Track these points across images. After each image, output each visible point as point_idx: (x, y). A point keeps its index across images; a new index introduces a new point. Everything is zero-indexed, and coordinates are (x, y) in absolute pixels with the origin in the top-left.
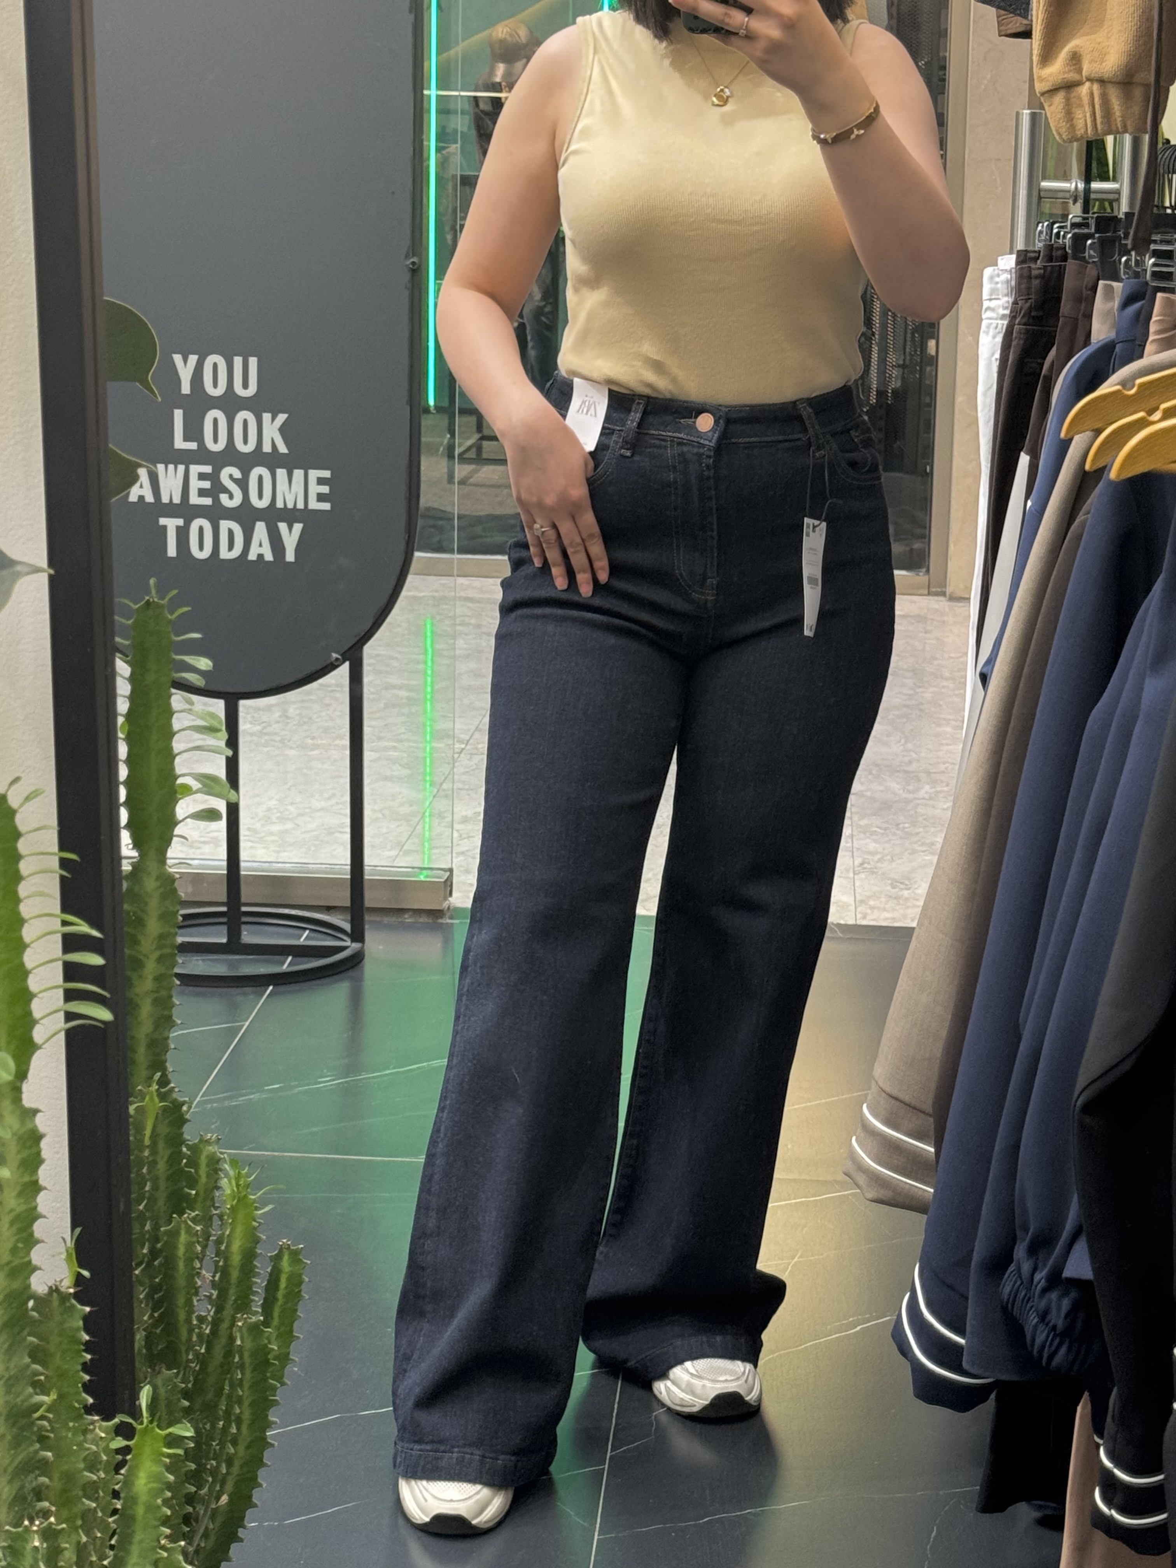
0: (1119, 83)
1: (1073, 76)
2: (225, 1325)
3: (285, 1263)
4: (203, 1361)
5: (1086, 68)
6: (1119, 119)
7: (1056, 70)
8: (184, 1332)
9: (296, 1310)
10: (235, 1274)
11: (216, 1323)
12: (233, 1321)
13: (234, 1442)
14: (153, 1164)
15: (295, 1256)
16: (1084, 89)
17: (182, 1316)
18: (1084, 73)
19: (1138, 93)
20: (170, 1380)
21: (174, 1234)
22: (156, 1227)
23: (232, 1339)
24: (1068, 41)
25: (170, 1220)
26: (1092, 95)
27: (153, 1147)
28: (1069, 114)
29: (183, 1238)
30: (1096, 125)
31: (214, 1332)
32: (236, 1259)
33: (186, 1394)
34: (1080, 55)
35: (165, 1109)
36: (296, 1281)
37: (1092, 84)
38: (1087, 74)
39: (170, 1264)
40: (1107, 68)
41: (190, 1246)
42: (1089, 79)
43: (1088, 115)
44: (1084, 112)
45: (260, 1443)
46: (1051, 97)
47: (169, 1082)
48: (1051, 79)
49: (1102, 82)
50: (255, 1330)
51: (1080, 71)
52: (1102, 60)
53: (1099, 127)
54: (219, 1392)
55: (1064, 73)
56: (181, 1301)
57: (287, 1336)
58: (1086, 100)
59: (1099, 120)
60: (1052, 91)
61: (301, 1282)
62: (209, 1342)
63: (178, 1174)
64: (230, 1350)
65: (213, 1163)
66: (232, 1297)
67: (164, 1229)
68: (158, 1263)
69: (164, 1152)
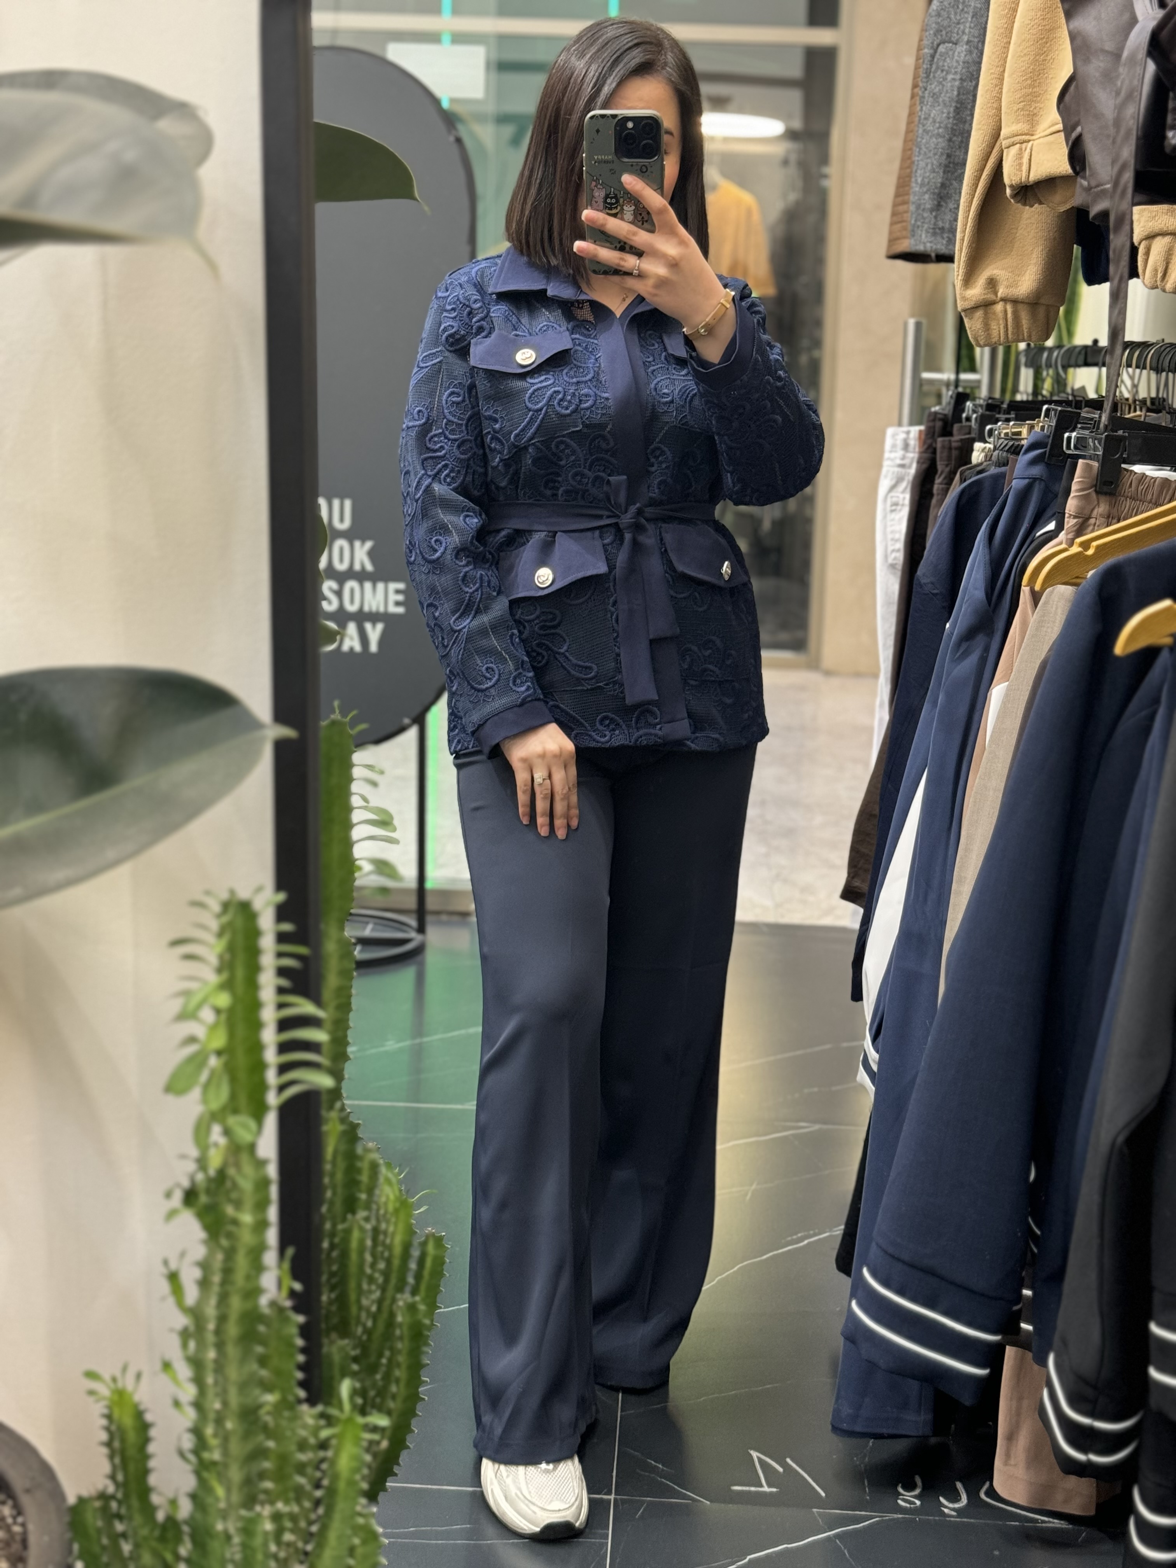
0: (1028, 303)
1: (991, 297)
2: (387, 1303)
3: (431, 1248)
4: (368, 1332)
5: (1002, 292)
6: (1025, 331)
7: (976, 292)
8: (354, 1310)
9: (439, 1286)
10: (396, 1262)
11: (380, 1302)
12: (394, 1300)
13: (394, 1397)
14: (332, 1175)
15: (439, 1241)
16: (999, 307)
17: (353, 1296)
18: (999, 295)
19: (1041, 311)
20: (342, 1349)
21: (348, 1232)
22: (334, 1225)
23: (392, 1315)
24: (987, 270)
25: (344, 1220)
26: (1006, 311)
27: (334, 1162)
28: (987, 326)
29: (356, 1235)
30: (1007, 334)
31: (379, 1309)
32: (398, 1250)
33: (355, 1360)
34: (996, 281)
35: (344, 1133)
36: (439, 1262)
37: (1006, 303)
38: (1003, 295)
39: (345, 1254)
40: (1021, 292)
41: (362, 1242)
42: (1004, 300)
43: (1002, 327)
44: (999, 324)
45: (413, 1398)
46: (972, 313)
47: (346, 1110)
48: (974, 299)
49: (1015, 302)
50: (412, 1308)
51: (996, 293)
52: (1016, 286)
53: (1010, 336)
54: (380, 1355)
55: (984, 294)
56: (352, 1284)
57: (432, 1306)
58: (1001, 315)
59: (1010, 333)
60: (975, 308)
61: (443, 1263)
62: (375, 1317)
63: (352, 1182)
64: (391, 1323)
65: (374, 1167)
66: (393, 1281)
67: (340, 1227)
68: (335, 1254)
69: (341, 1165)
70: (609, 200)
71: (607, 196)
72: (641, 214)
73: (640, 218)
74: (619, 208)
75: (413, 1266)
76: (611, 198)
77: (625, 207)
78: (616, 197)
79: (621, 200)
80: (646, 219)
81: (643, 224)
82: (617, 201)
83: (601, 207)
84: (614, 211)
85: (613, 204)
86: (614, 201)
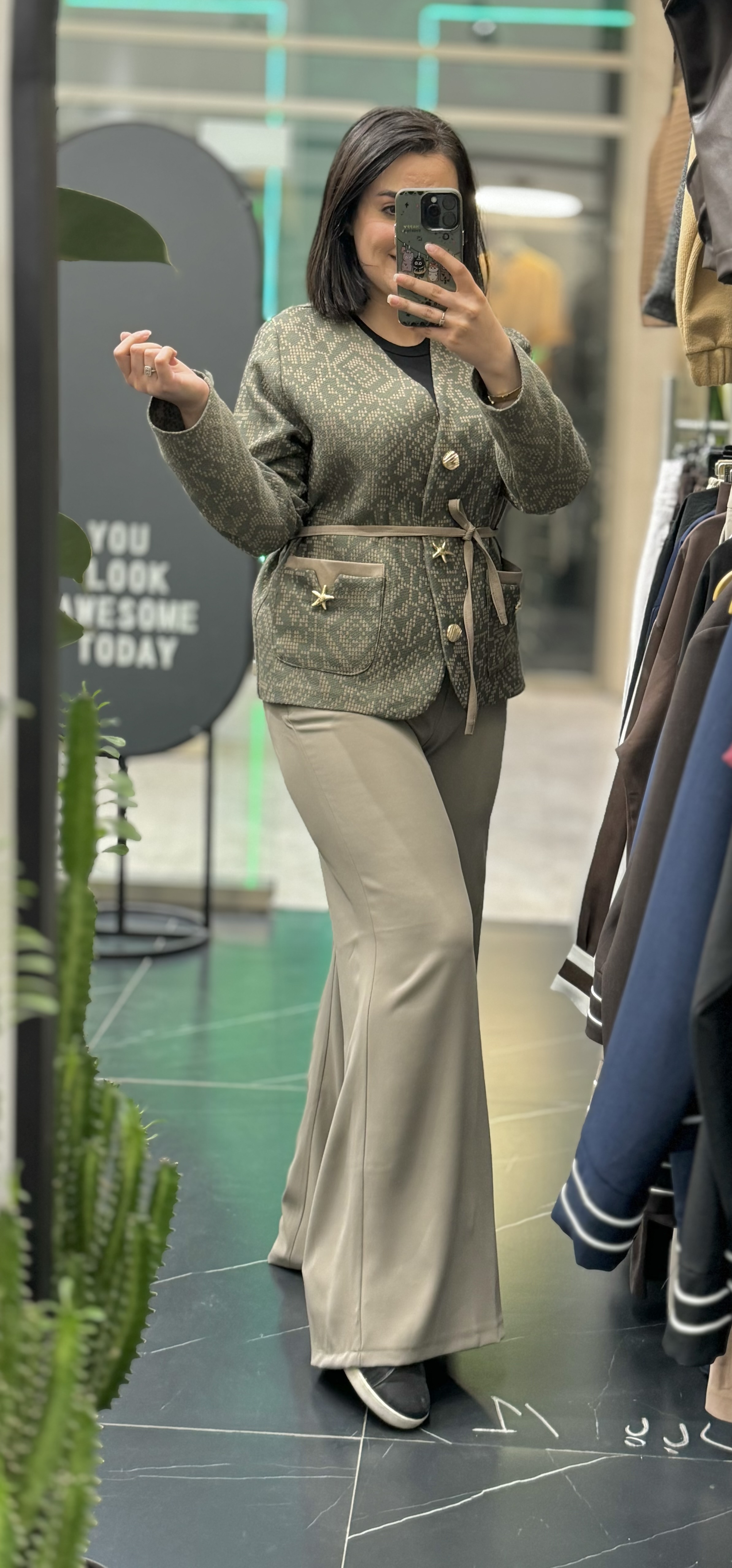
2: (120, 1223)
8: (89, 1228)
9: (172, 1210)
10: (129, 1185)
11: (114, 1222)
12: (126, 1219)
14: (70, 1104)
15: (173, 1171)
16: (718, 353)
21: (84, 1157)
22: (71, 1150)
23: (124, 1233)
25: (81, 1145)
27: (72, 1092)
29: (91, 1158)
31: (112, 1228)
32: (129, 1174)
35: (82, 1065)
36: (173, 1189)
39: (81, 1177)
45: (143, 1311)
47: (86, 1046)
50: (141, 1226)
54: (114, 1271)
57: (165, 1230)
61: (176, 1190)
62: (108, 1235)
63: (90, 1113)
64: (123, 1242)
65: (115, 1104)
66: (126, 1202)
67: (78, 1151)
68: (73, 1177)
69: (80, 1095)
70: (416, 263)
71: (415, 260)
72: (444, 275)
73: (443, 278)
74: (425, 270)
75: (146, 1190)
76: (418, 261)
77: (430, 269)
78: (422, 260)
79: (427, 263)
80: (448, 278)
81: (445, 283)
82: (424, 264)
83: (410, 269)
84: (420, 273)
85: (420, 266)
86: (420, 264)
